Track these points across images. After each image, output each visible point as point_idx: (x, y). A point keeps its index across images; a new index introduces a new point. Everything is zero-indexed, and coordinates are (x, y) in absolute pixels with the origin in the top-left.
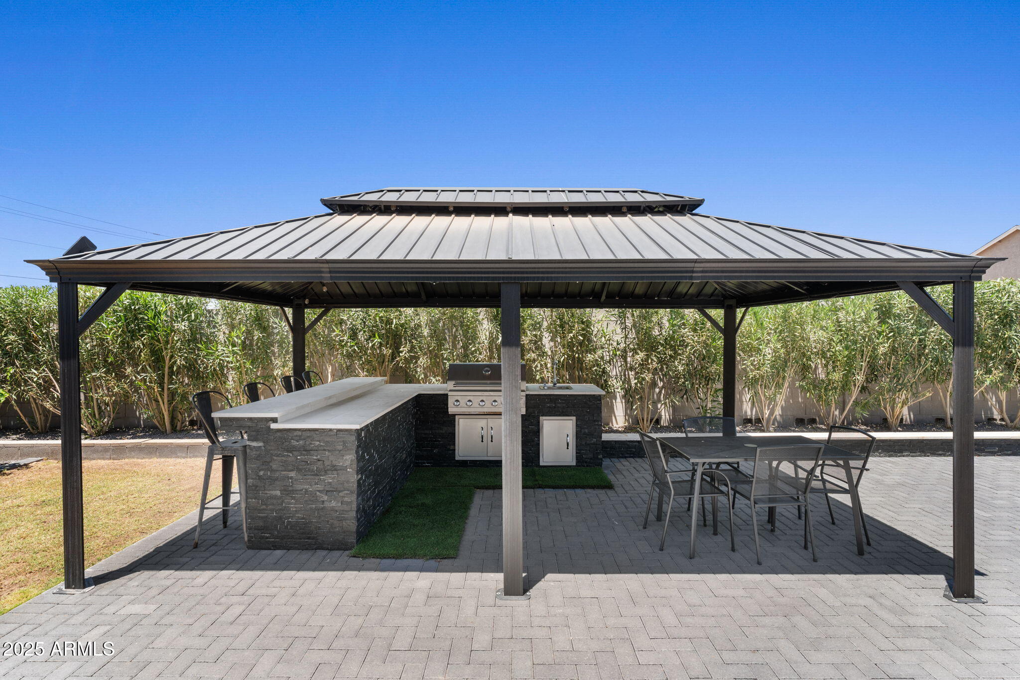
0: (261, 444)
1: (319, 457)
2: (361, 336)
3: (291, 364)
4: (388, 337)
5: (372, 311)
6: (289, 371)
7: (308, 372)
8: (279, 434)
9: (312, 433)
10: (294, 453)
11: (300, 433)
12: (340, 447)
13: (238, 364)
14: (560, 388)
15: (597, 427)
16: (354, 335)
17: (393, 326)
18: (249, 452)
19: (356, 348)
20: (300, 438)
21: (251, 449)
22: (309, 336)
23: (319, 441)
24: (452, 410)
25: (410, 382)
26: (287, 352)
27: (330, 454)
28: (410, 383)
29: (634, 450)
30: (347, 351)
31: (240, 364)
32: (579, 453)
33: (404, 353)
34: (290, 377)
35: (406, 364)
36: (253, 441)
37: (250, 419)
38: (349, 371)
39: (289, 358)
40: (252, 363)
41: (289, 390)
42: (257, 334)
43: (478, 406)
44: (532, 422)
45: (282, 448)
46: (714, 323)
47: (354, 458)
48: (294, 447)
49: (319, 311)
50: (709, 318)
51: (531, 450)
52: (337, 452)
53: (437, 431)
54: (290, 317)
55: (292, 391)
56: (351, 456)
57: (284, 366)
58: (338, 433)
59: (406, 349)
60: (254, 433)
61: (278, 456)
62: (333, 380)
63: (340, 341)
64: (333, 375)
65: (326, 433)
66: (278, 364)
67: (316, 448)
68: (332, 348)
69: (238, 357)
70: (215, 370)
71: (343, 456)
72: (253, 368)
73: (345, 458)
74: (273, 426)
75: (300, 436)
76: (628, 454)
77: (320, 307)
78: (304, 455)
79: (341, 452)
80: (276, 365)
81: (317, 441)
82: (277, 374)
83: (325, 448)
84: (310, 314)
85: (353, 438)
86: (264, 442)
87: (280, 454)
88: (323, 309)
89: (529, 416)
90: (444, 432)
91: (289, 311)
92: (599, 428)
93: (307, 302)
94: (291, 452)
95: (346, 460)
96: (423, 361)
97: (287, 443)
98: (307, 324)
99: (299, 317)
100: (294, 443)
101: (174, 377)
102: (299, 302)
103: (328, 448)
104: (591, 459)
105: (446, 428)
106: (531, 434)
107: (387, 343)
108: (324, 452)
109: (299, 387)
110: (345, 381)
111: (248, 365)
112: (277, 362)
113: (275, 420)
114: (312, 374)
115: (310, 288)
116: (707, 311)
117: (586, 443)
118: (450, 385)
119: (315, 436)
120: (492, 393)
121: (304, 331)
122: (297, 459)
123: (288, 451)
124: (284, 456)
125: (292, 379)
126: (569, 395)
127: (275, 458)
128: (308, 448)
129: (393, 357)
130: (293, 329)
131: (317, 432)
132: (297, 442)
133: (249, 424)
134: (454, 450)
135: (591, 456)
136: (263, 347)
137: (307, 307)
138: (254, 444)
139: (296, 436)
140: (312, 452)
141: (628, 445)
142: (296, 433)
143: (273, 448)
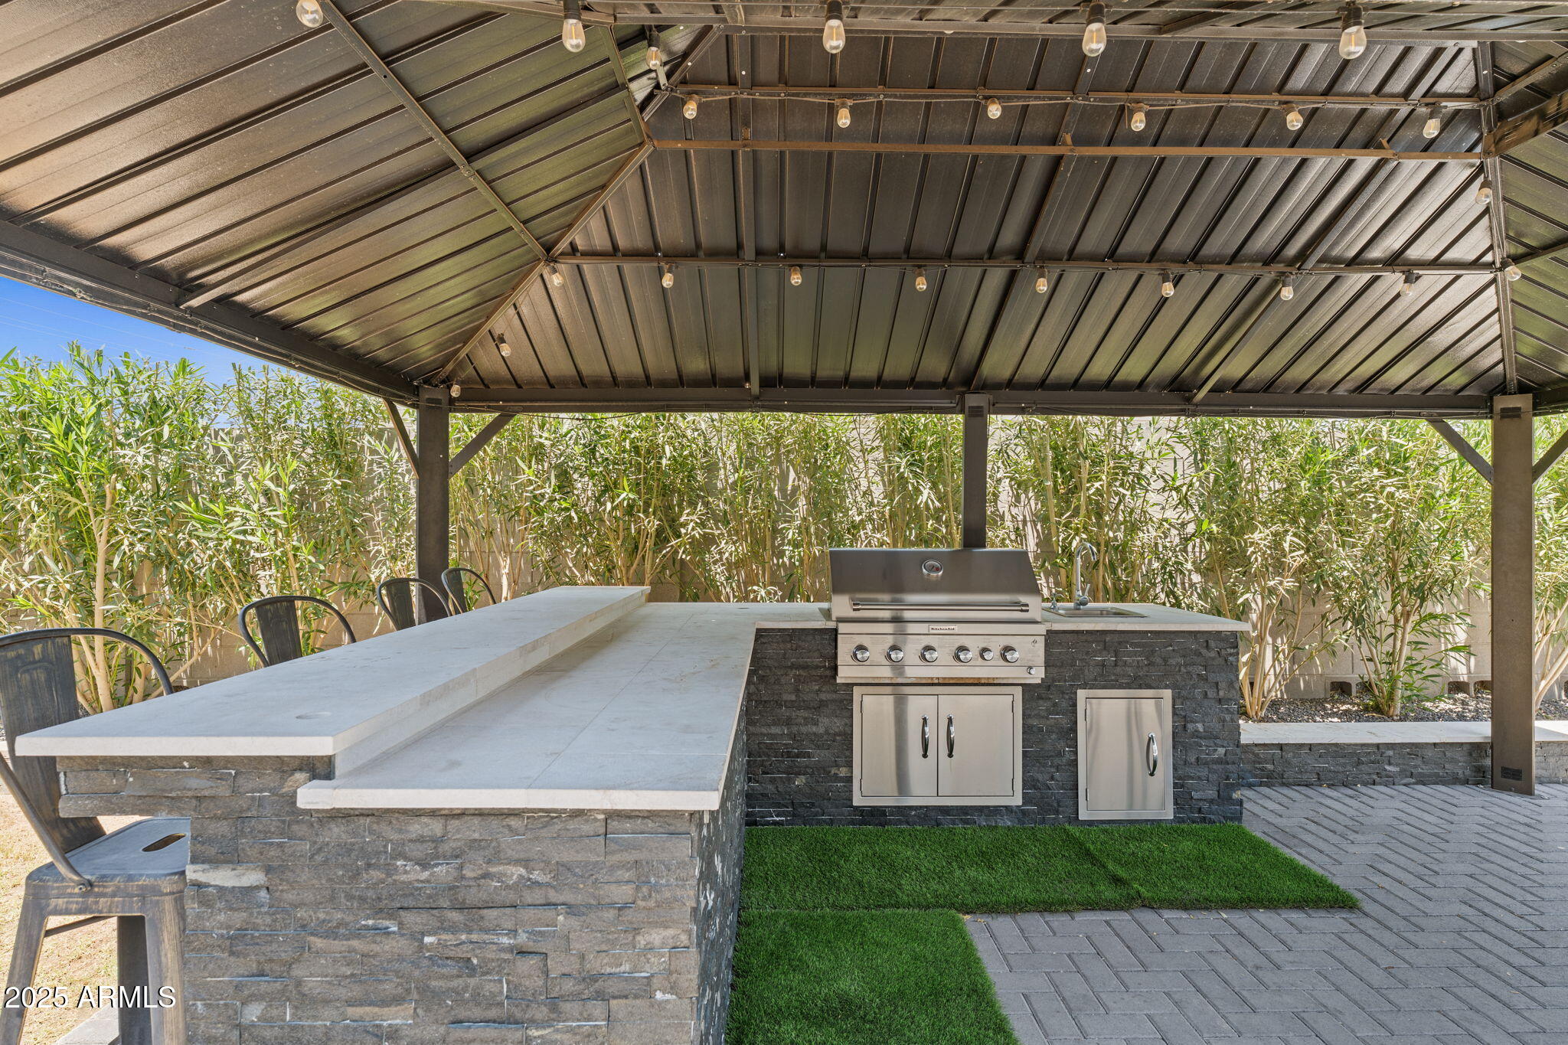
0: (253, 877)
1: (522, 938)
2: (584, 487)
3: (412, 554)
4: (650, 489)
5: (614, 421)
6: (407, 567)
7: (457, 571)
8: (336, 832)
9: (495, 823)
10: (409, 918)
11: (436, 827)
12: (622, 893)
13: (278, 553)
14: (1103, 613)
15: (1228, 717)
16: (565, 484)
17: (664, 462)
18: (199, 916)
19: (573, 514)
20: (432, 853)
21: (205, 902)
22: (457, 481)
23: (526, 863)
24: (846, 673)
25: (696, 598)
26: (403, 523)
27: (574, 922)
28: (695, 601)
29: (1270, 767)
30: (552, 521)
31: (284, 553)
32: (1182, 786)
33: (690, 527)
34: (407, 581)
35: (694, 553)
36: (214, 862)
37: (206, 763)
38: (553, 575)
39: (408, 538)
40: (317, 550)
41: (402, 619)
42: (332, 480)
43: (919, 662)
44: (1055, 705)
45: (350, 897)
46: (1468, 453)
47: (684, 937)
48: (410, 890)
49: (485, 418)
50: (1456, 441)
51: (1052, 778)
52: (611, 914)
53: (804, 729)
54: (412, 428)
55: (412, 624)
56: (671, 932)
57: (394, 558)
58: (614, 824)
59: (695, 517)
60: (223, 828)
61: (332, 934)
62: (515, 595)
63: (535, 497)
64: (514, 581)
65: (558, 826)
66: (379, 552)
67: (511, 897)
68: (512, 514)
69: (280, 534)
70: (221, 566)
71: (637, 931)
72: (318, 561)
73: (641, 940)
74: (312, 796)
75: (437, 841)
76: (1256, 776)
77: (490, 409)
78: (453, 929)
79: (629, 915)
80: (375, 557)
81: (517, 862)
82: (378, 578)
83: (553, 896)
84: (462, 427)
85: (684, 849)
86: (268, 870)
87: (341, 924)
88: (497, 414)
89: (1049, 688)
90: (821, 730)
91: (410, 418)
92: (1232, 720)
93: (455, 391)
94: (391, 916)
95: (650, 948)
96: (728, 549)
97: (376, 874)
98: (454, 450)
99: (434, 432)
100: (410, 873)
101: (115, 584)
102: (438, 394)
103: (567, 896)
104: (1211, 801)
105: (826, 720)
106: (1054, 736)
107: (647, 504)
108: (550, 913)
109: (434, 611)
110: (542, 595)
111: (306, 554)
112: (380, 548)
113: (320, 769)
114: (465, 577)
115: (462, 354)
116: (1453, 423)
117: (1198, 759)
118: (841, 605)
119: (506, 839)
120: (957, 628)
121: (446, 470)
122: (422, 946)
123: (379, 912)
124: (358, 933)
125: (414, 588)
126: (1151, 632)
127: (318, 943)
128: (473, 896)
129: (661, 539)
130: (419, 463)
131: (514, 822)
132: (424, 865)
133: (198, 783)
134: (849, 780)
135: (1211, 793)
136: (345, 512)
137: (453, 404)
138: (222, 877)
139: (421, 840)
140: (492, 914)
141: (1256, 755)
142: (416, 828)
143: (308, 896)
